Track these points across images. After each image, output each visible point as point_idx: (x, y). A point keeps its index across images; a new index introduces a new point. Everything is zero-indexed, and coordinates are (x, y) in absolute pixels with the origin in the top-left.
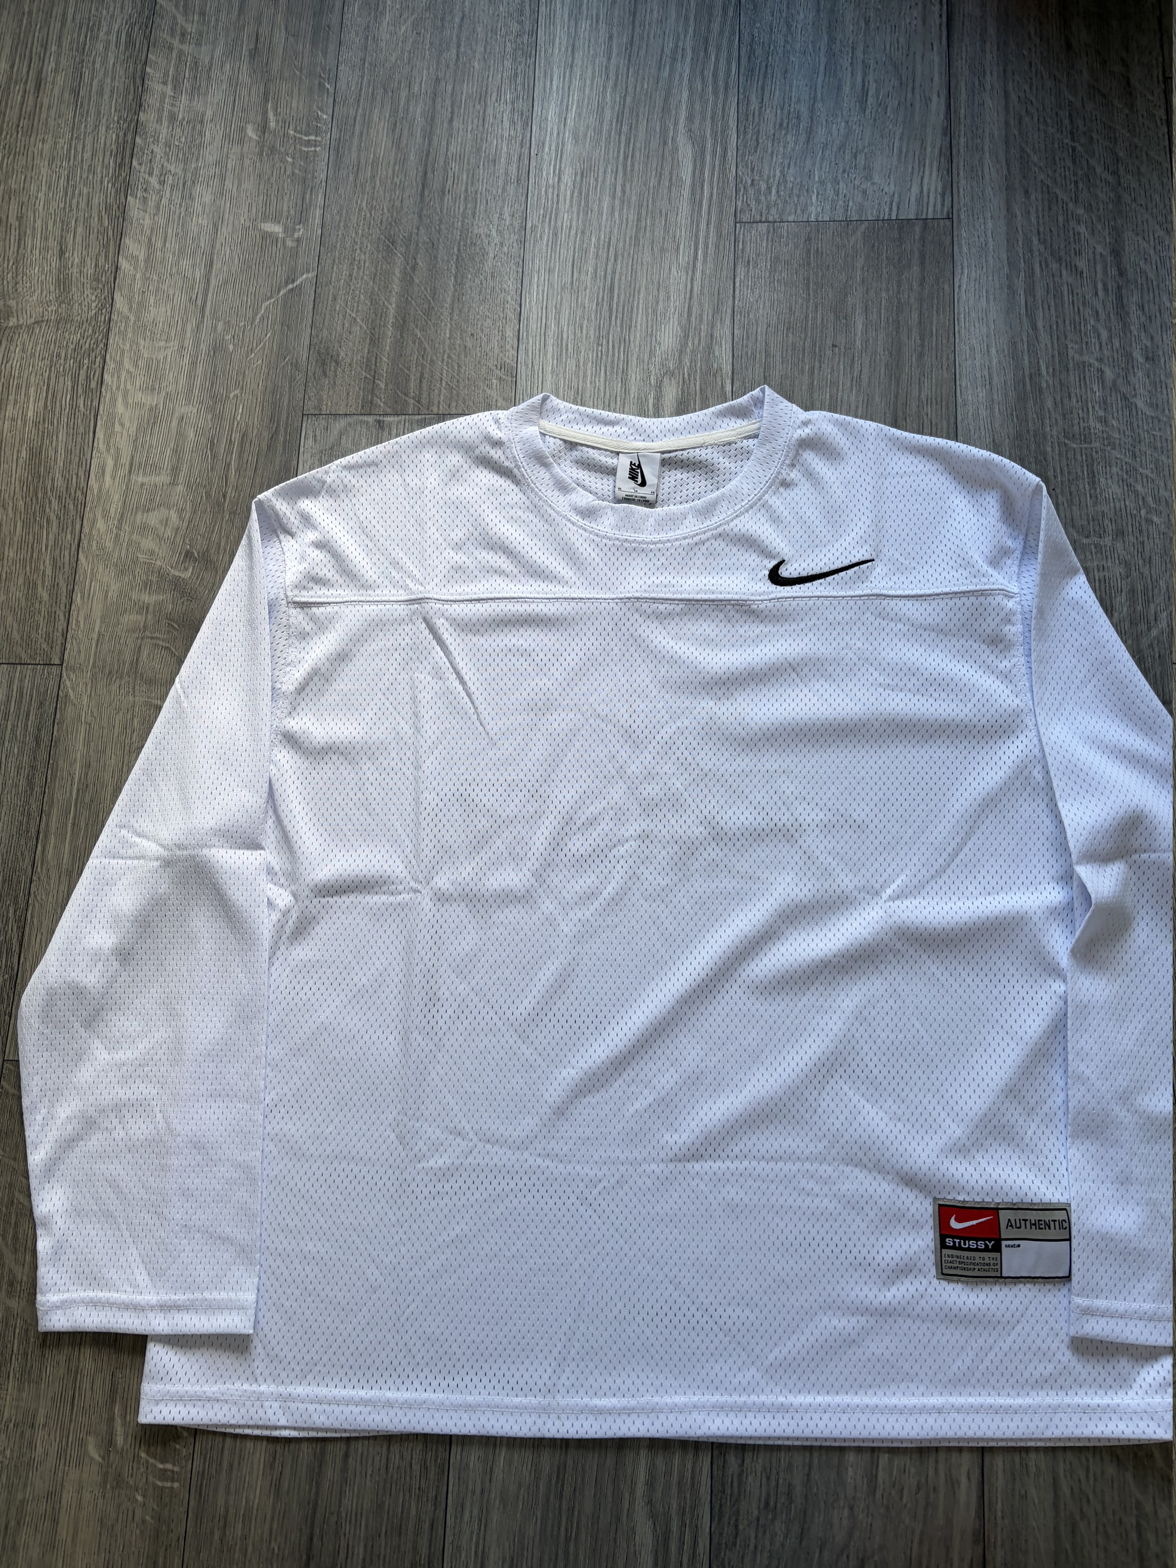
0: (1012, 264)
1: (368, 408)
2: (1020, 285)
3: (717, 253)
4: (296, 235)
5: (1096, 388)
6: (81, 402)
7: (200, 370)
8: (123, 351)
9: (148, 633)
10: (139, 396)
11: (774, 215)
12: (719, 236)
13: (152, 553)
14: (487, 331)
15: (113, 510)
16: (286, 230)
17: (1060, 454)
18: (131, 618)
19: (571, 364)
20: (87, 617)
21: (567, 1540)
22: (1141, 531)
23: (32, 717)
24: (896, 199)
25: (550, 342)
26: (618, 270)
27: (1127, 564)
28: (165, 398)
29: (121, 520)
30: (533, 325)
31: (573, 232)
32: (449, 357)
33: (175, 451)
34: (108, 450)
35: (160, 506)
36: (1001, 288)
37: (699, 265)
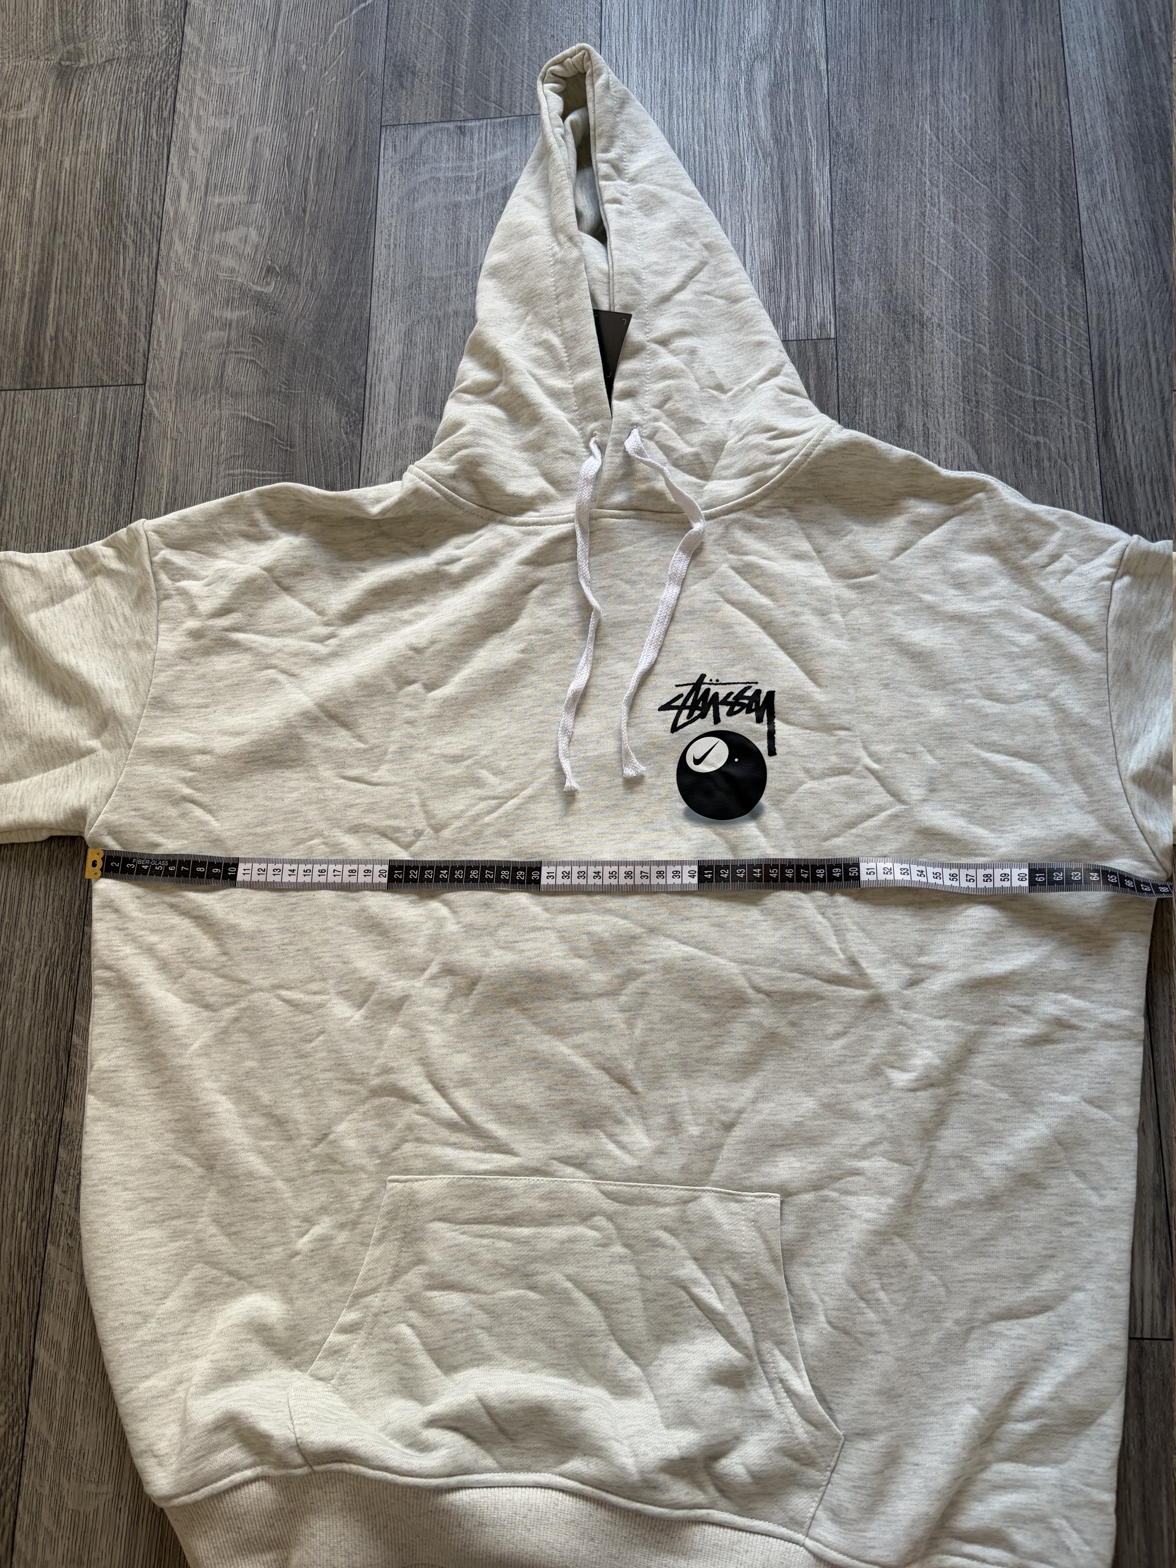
1: (448, 115)
8: (195, 80)
10: (212, 121)
18: (214, 335)
20: (168, 337)
23: (116, 437)
28: (239, 121)
29: (198, 241)
30: (615, 20)
33: (251, 170)
34: (183, 175)
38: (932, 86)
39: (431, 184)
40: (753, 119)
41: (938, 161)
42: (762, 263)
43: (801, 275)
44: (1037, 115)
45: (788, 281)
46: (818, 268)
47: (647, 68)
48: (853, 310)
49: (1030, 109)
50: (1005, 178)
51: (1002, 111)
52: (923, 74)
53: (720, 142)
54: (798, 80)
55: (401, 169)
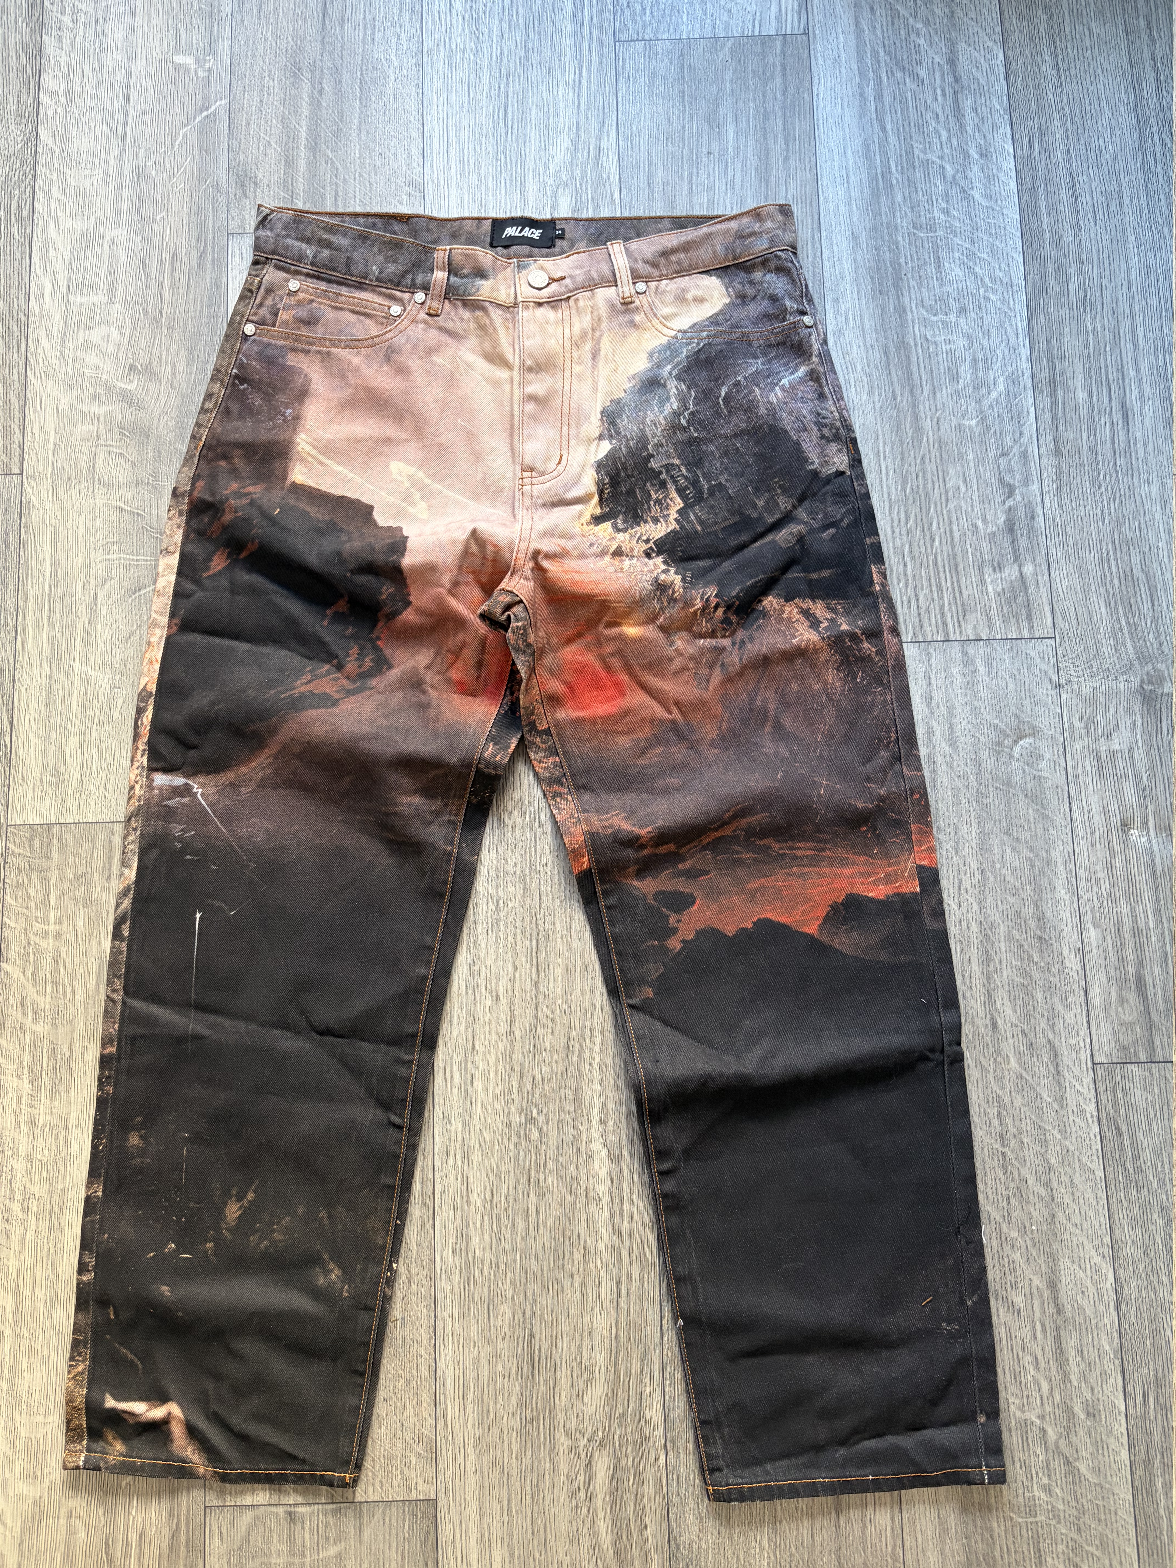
0: (862, 74)
2: (870, 93)
3: (600, 69)
4: (207, 66)
5: (938, 183)
6: (15, 230)
7: (125, 196)
9: (101, 442)
11: (649, 34)
12: (601, 56)
13: (98, 368)
14: (393, 150)
15: (55, 329)
16: (197, 60)
17: (910, 243)
19: (474, 178)
21: (537, 1171)
22: (980, 308)
24: (758, 18)
25: (453, 158)
26: (511, 89)
27: (969, 337)
31: (467, 55)
32: (360, 176)
35: (100, 323)
36: (853, 96)
37: (584, 81)
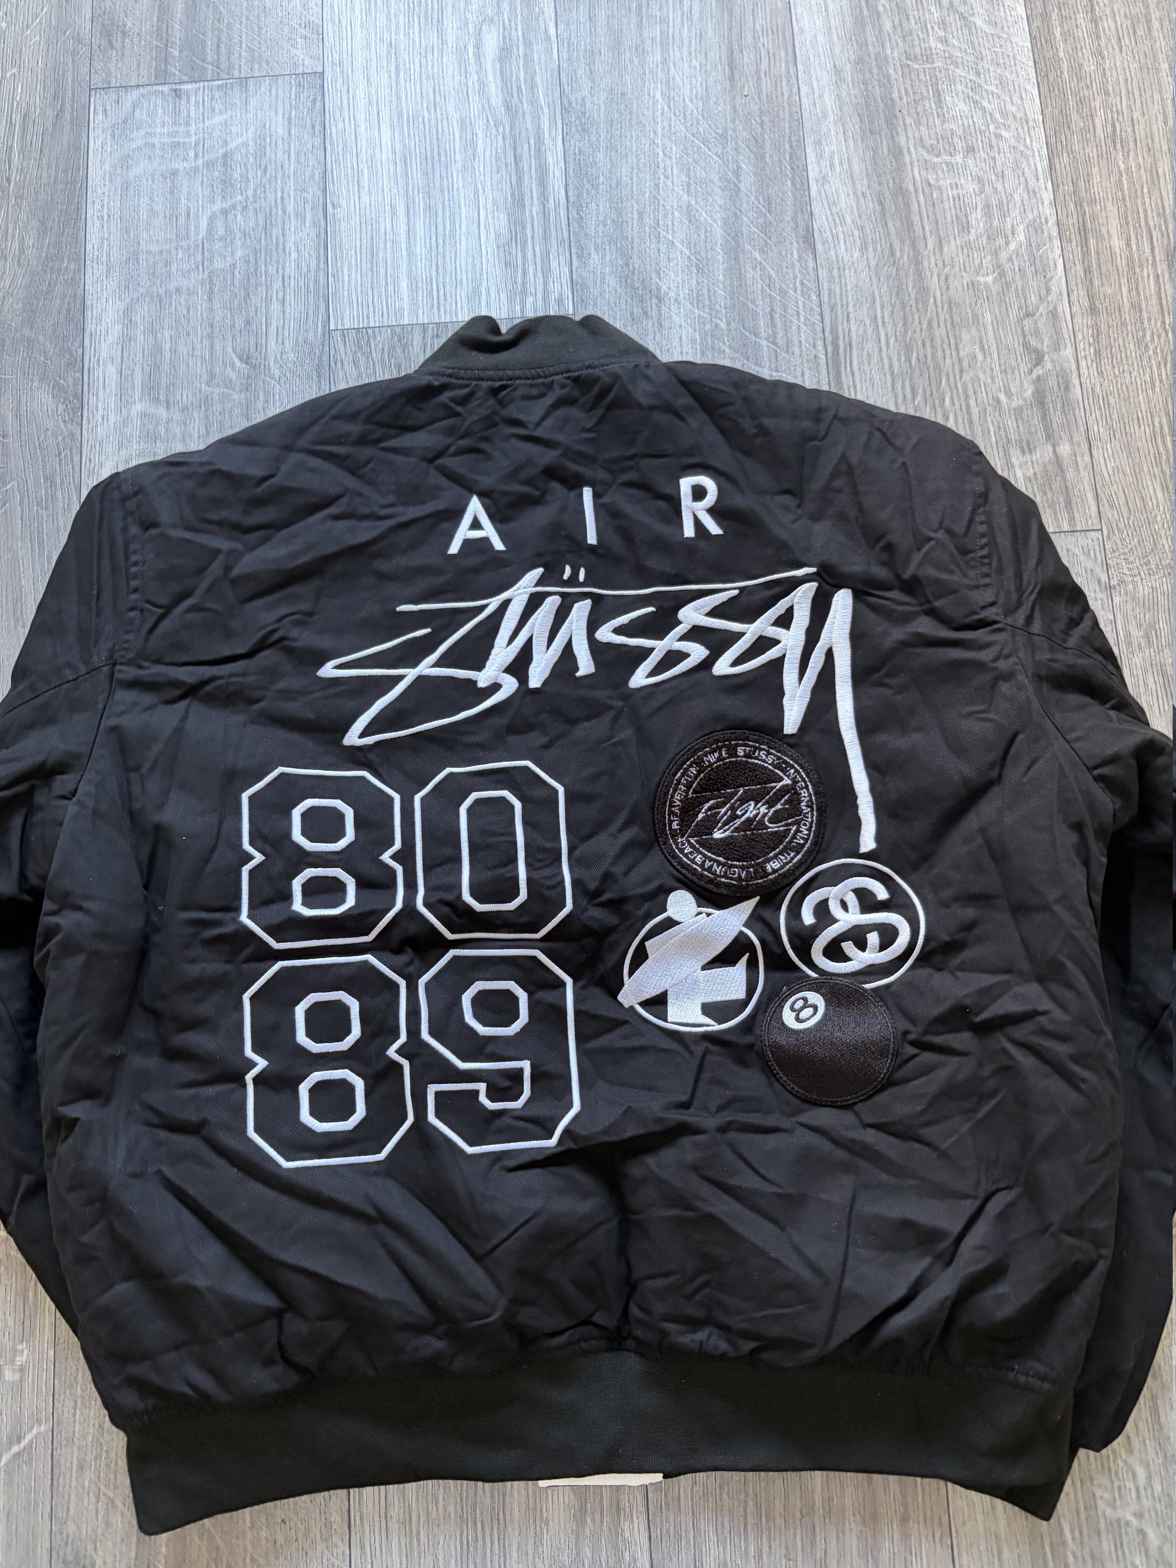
38: (662, 53)
39: (146, 150)
40: (483, 84)
41: (670, 131)
42: (498, 236)
43: (537, 249)
44: (766, 85)
45: (524, 256)
46: (554, 242)
47: (372, 29)
48: (591, 284)
49: (759, 78)
50: (737, 150)
51: (732, 79)
52: (653, 39)
53: (450, 107)
54: (528, 44)
55: (113, 135)
